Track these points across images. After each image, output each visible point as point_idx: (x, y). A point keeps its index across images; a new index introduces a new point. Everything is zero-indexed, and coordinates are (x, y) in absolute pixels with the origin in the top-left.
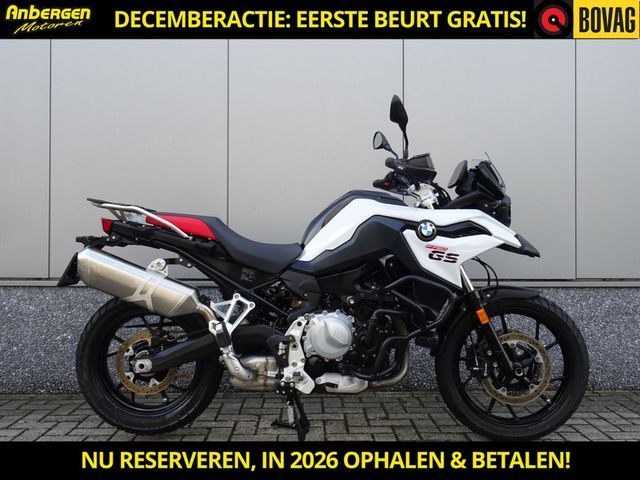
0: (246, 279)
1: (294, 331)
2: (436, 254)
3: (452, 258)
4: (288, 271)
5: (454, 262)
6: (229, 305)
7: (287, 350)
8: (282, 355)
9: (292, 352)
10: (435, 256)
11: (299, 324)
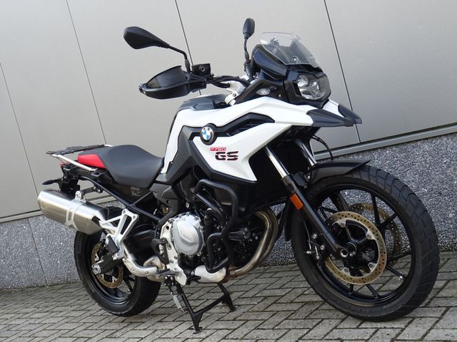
0: (136, 194)
1: (165, 234)
2: (220, 155)
3: (233, 156)
4: (154, 184)
5: (235, 159)
6: (119, 220)
7: (165, 249)
8: (163, 254)
9: (169, 251)
10: (220, 157)
11: (168, 228)
